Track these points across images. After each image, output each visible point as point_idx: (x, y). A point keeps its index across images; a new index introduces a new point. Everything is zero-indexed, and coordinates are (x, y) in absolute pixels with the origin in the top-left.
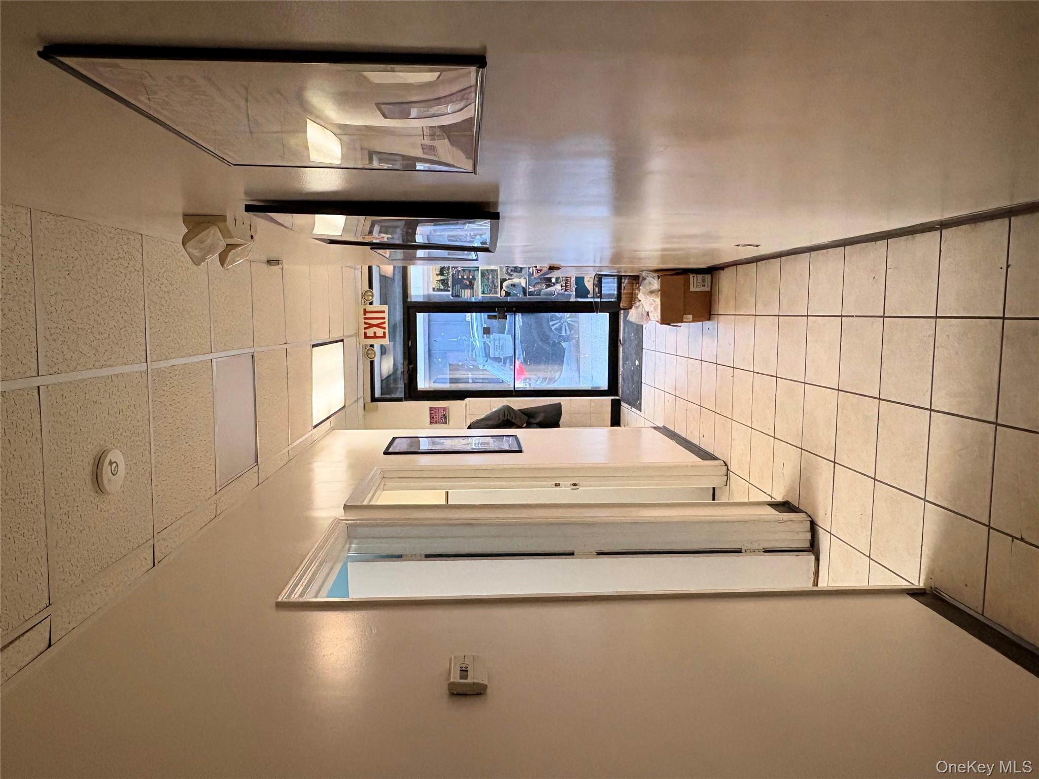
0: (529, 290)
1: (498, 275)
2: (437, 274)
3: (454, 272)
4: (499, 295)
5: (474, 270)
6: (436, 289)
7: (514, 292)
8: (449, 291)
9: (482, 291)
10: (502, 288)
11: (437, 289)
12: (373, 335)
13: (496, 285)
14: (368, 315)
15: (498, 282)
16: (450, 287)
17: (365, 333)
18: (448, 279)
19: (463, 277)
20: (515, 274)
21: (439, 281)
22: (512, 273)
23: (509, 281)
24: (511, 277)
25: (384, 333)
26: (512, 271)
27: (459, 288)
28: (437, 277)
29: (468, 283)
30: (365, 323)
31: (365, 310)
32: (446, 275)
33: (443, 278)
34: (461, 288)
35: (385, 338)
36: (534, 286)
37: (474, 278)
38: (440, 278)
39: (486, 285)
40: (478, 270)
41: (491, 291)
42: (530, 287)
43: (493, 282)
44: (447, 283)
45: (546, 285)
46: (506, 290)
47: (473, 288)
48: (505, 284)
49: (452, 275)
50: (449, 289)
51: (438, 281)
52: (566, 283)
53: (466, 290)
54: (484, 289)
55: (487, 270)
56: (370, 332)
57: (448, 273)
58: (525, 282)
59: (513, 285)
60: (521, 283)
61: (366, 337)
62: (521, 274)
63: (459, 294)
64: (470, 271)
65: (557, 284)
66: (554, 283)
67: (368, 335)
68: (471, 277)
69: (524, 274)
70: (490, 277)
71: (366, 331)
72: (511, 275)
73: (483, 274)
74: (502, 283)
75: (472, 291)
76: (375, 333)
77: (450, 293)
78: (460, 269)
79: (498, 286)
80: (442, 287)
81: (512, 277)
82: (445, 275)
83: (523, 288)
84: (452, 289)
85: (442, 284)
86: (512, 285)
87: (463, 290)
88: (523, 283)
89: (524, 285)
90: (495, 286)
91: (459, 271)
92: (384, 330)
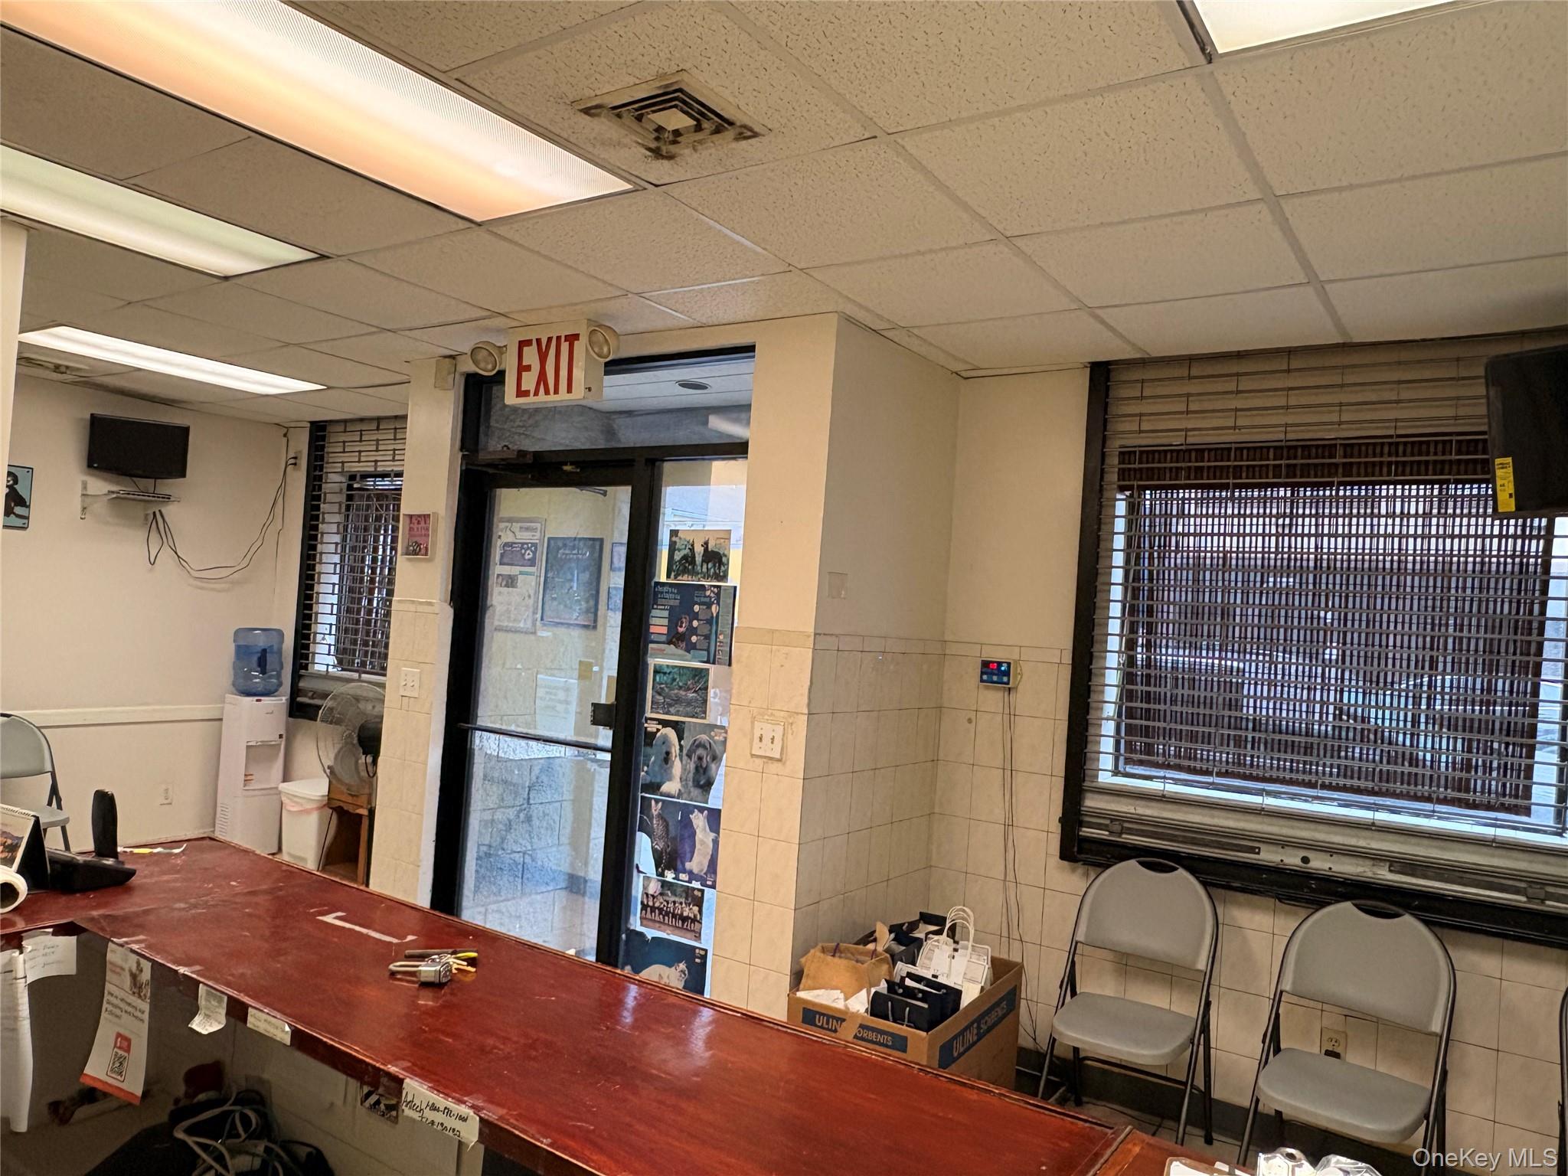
0: (653, 802)
1: (693, 717)
2: (706, 543)
3: (708, 593)
4: (649, 714)
5: (708, 650)
6: (674, 539)
7: (653, 759)
8: (668, 577)
9: (661, 666)
10: (665, 723)
11: (675, 542)
12: (525, 363)
13: (672, 710)
14: (565, 346)
15: (677, 714)
16: (675, 578)
17: (528, 343)
18: (694, 573)
19: (696, 616)
20: (692, 766)
21: (692, 550)
22: (694, 758)
23: (678, 747)
24: (685, 752)
25: (526, 394)
26: (700, 758)
27: (672, 602)
28: (702, 542)
29: (681, 630)
30: (550, 339)
31: (576, 337)
32: (705, 570)
33: (699, 559)
34: (672, 609)
35: (517, 396)
36: (660, 816)
37: (691, 647)
38: (699, 550)
39: (674, 680)
40: (708, 662)
41: (660, 694)
42: (660, 804)
43: (678, 701)
44: (685, 571)
45: (662, 852)
46: (659, 734)
47: (669, 643)
48: (671, 733)
49: (703, 586)
50: (672, 576)
51: (693, 545)
52: (661, 910)
53: (666, 622)
54: (665, 673)
55: (706, 688)
56: (531, 356)
57: (707, 576)
58: (673, 792)
59: (667, 758)
60: (670, 780)
61: (523, 344)
62: (691, 783)
63: (660, 601)
64: (707, 637)
65: (660, 884)
66: (662, 874)
67: (525, 349)
68: (694, 639)
69: (690, 792)
70: (691, 695)
71: (534, 343)
72: (689, 756)
73: (700, 675)
74: (677, 727)
75: (664, 638)
76: (528, 368)
77: (663, 578)
78: (714, 608)
79: (668, 713)
80: (678, 556)
81: (685, 758)
82: (705, 566)
83: (659, 786)
84: (671, 585)
85: (685, 557)
86: (668, 753)
87: (666, 614)
88: (671, 787)
89: (665, 788)
90: (670, 705)
91: (709, 605)
92: (532, 393)
